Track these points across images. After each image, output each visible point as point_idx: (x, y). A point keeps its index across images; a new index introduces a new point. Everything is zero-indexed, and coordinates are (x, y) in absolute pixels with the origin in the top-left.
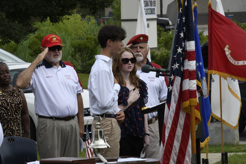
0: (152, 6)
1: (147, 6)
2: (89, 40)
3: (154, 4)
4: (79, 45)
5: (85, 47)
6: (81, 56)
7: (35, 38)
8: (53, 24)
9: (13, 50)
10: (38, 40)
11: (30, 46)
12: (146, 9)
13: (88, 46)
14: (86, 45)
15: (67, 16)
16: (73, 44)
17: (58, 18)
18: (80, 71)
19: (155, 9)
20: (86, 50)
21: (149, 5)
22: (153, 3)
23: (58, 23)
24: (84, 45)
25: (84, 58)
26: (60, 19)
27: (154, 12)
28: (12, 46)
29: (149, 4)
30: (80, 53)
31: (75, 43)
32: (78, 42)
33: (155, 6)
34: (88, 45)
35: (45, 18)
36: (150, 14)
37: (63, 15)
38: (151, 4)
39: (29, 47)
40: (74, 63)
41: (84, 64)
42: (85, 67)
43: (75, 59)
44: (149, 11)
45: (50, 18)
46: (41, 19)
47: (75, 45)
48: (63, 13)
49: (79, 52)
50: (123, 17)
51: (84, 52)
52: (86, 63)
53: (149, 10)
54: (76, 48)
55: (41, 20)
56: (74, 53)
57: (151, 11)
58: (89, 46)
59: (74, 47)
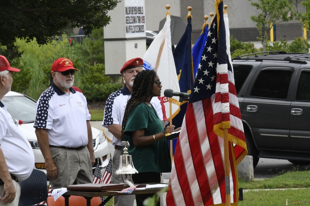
0: (140, 23)
1: (135, 23)
3: (143, 20)
8: (40, 45)
12: (134, 26)
15: (57, 37)
16: (45, 68)
17: (46, 39)
19: (143, 26)
21: (136, 22)
22: (141, 19)
23: (47, 44)
26: (48, 40)
27: (143, 30)
29: (137, 20)
31: (47, 67)
33: (144, 23)
35: (30, 39)
36: (138, 32)
37: (51, 36)
38: (139, 20)
44: (137, 29)
45: (37, 39)
46: (26, 39)
47: (47, 70)
48: (53, 33)
50: (106, 36)
53: (137, 27)
55: (27, 41)
56: (47, 79)
57: (140, 29)
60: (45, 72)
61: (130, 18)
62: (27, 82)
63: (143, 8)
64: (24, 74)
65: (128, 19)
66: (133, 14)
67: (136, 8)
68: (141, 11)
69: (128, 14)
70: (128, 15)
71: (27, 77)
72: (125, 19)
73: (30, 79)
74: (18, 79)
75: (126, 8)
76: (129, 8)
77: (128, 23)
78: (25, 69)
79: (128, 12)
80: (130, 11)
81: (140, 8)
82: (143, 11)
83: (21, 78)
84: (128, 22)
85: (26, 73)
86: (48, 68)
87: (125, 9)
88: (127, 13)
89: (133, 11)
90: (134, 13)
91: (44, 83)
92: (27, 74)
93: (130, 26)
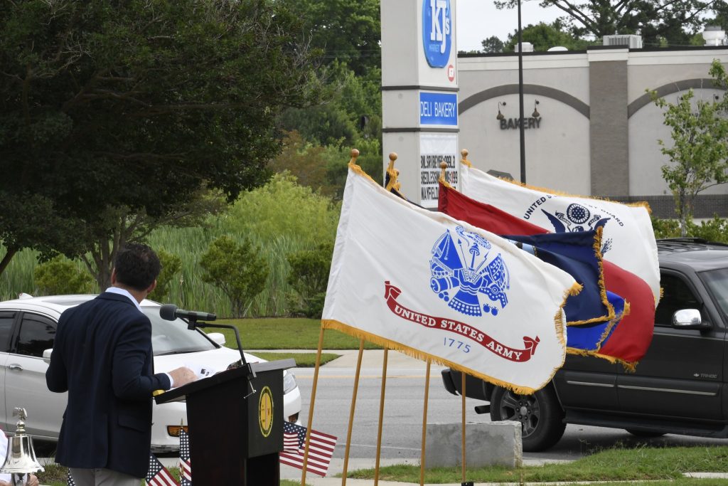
2: (324, 250)
3: (455, 177)
4: (304, 260)
5: (316, 264)
6: (307, 282)
7: (215, 247)
9: (169, 270)
10: (221, 249)
11: (204, 261)
13: (322, 262)
14: (318, 259)
16: (292, 257)
18: (305, 312)
19: (456, 186)
20: (319, 271)
22: (451, 177)
24: (314, 259)
25: (313, 287)
28: (168, 262)
30: (304, 277)
31: (295, 256)
32: (302, 254)
34: (321, 260)
38: (447, 177)
39: (203, 264)
40: (293, 296)
41: (311, 299)
42: (313, 306)
43: (296, 289)
47: (295, 260)
49: (303, 275)
51: (314, 276)
52: (315, 297)
54: (297, 266)
56: (295, 276)
58: (324, 261)
59: (294, 263)
60: (292, 266)
61: (430, 175)
62: (262, 281)
63: (454, 157)
64: (256, 267)
65: (426, 175)
66: (434, 167)
67: (441, 157)
68: (450, 162)
69: (425, 167)
70: (426, 170)
71: (261, 273)
72: (420, 176)
73: (266, 275)
74: (245, 276)
75: (423, 158)
76: (429, 157)
77: (425, 183)
78: (257, 259)
79: (426, 164)
80: (429, 163)
81: (448, 158)
82: (454, 162)
83: (252, 274)
84: (426, 181)
85: (259, 266)
86: (297, 257)
87: (421, 159)
88: (423, 166)
89: (435, 163)
90: (436, 165)
91: (290, 283)
92: (261, 267)
93: (429, 188)
